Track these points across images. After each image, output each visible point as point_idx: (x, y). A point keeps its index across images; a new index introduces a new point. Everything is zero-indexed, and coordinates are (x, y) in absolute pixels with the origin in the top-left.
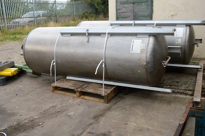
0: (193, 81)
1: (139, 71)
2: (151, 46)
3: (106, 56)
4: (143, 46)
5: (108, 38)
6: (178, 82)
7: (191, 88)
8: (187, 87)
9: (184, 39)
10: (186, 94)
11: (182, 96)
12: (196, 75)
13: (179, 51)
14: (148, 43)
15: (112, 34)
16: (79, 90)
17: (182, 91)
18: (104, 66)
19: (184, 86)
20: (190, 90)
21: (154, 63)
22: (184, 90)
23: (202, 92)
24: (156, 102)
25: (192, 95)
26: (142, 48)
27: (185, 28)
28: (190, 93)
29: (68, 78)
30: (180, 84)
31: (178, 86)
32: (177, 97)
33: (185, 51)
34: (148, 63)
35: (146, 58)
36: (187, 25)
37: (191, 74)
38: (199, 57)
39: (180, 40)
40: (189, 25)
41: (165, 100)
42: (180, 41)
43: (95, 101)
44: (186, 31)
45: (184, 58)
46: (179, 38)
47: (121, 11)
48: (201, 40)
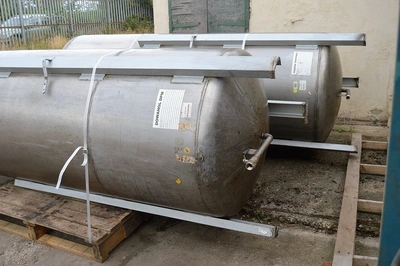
0: (335, 187)
1: (178, 182)
2: (209, 108)
3: (91, 134)
4: (188, 109)
5: (97, 82)
6: (297, 190)
7: (330, 212)
8: (320, 208)
9: (314, 81)
10: (318, 228)
11: (306, 233)
12: (344, 167)
13: (299, 115)
14: (202, 101)
15: (108, 73)
16: (33, 222)
17: (305, 219)
18: (85, 162)
19: (311, 203)
20: (328, 217)
21: (218, 160)
22: (312, 216)
23: (358, 222)
24: (236, 255)
25: (332, 231)
26: (184, 116)
27: (317, 52)
28: (327, 224)
29: (18, 183)
30: (302, 196)
31: (296, 205)
32: (291, 239)
33: (316, 112)
34: (200, 160)
35: (196, 144)
36: (322, 45)
37: (332, 165)
38: (352, 116)
39: (303, 83)
40: (328, 46)
41: (260, 248)
42: (303, 86)
43: (73, 254)
44: (320, 59)
45: (316, 127)
46: (302, 77)
47: (178, 12)
48: (357, 80)
